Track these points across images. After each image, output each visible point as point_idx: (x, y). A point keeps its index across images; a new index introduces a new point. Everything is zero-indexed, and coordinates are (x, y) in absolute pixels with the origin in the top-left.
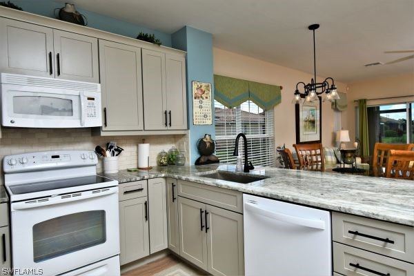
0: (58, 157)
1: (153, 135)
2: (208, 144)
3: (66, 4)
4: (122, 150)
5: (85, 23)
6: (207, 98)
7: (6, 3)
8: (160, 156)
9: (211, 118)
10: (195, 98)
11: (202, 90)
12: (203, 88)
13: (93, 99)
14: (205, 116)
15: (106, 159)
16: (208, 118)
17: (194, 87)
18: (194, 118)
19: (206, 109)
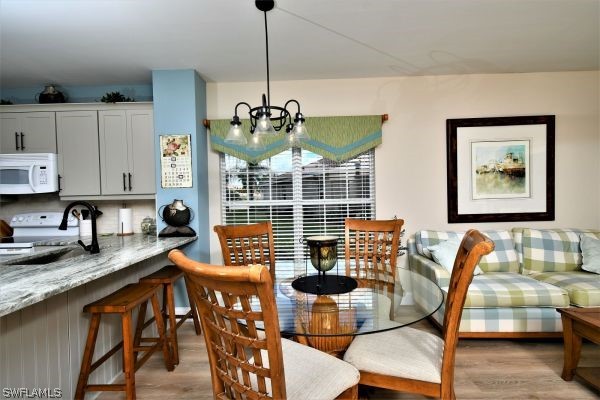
2: (173, 212)
3: (48, 86)
6: (183, 153)
9: (190, 178)
10: (164, 155)
11: (175, 145)
12: (177, 142)
13: (45, 168)
14: (181, 177)
16: (186, 178)
17: (163, 142)
18: (163, 180)
19: (182, 168)
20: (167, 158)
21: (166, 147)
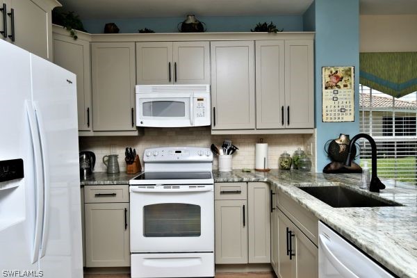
0: (180, 152)
1: (275, 135)
2: (342, 148)
3: (188, 16)
4: (237, 148)
5: (205, 29)
6: (345, 86)
7: (144, 30)
8: (282, 157)
9: (352, 112)
10: (326, 88)
11: (337, 77)
12: (340, 74)
13: (202, 100)
14: (343, 110)
15: (220, 157)
16: (348, 112)
17: (326, 73)
18: (324, 113)
19: (345, 101)
20: (329, 91)
21: (328, 79)
